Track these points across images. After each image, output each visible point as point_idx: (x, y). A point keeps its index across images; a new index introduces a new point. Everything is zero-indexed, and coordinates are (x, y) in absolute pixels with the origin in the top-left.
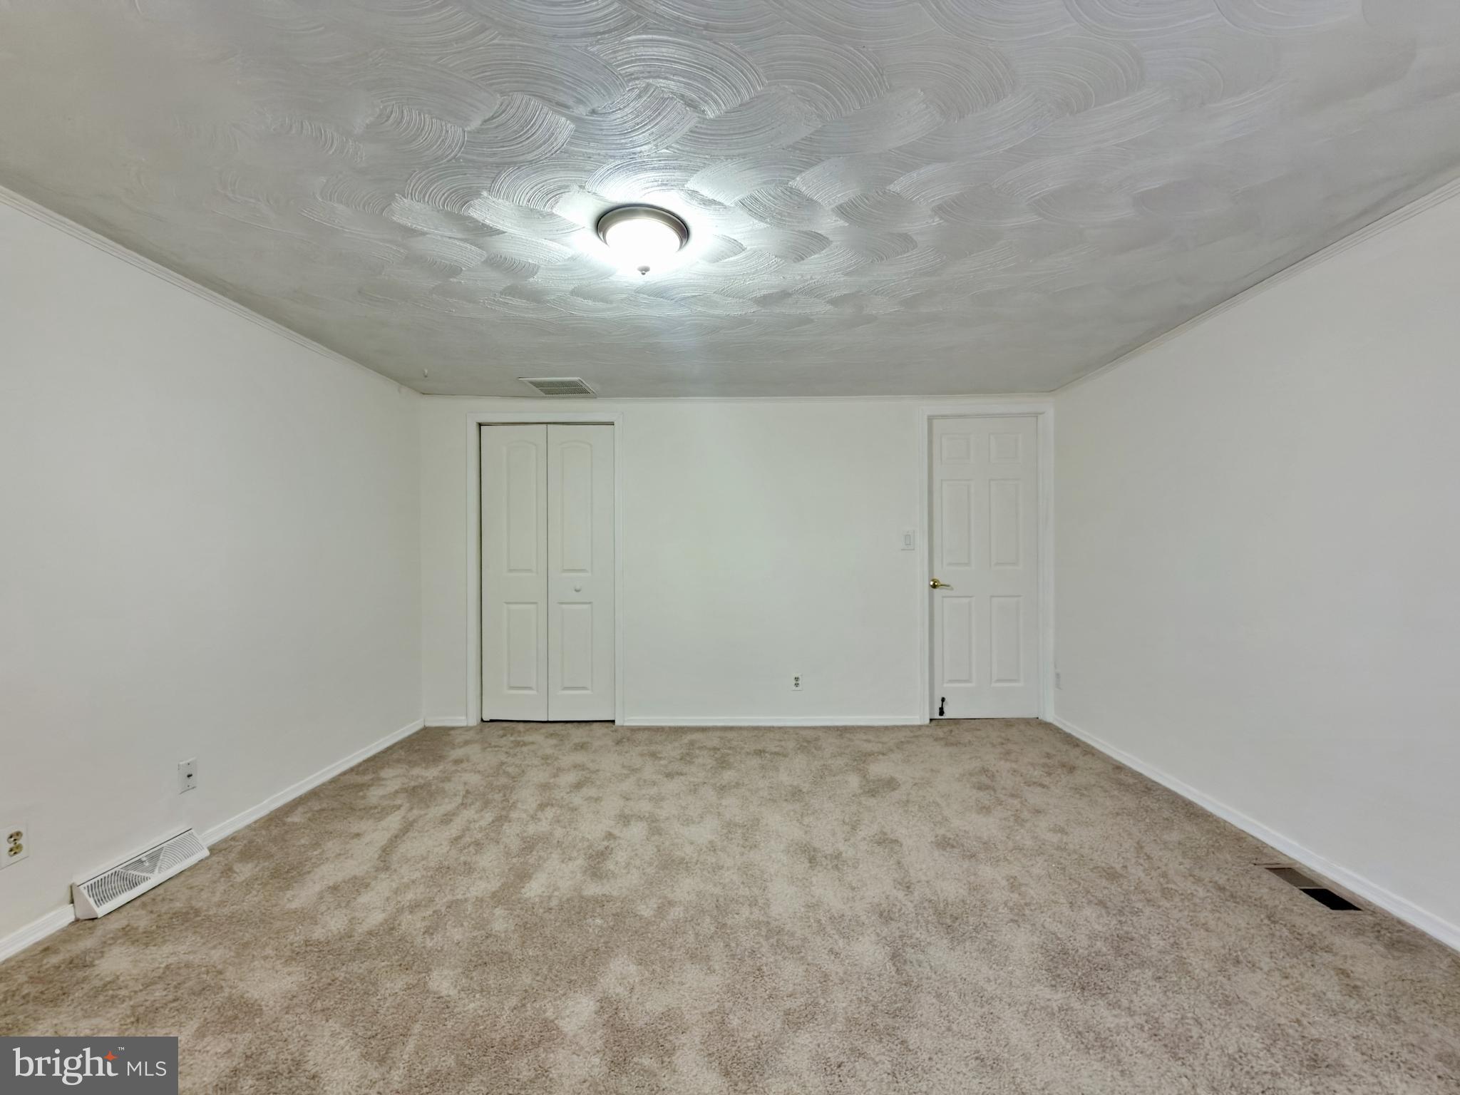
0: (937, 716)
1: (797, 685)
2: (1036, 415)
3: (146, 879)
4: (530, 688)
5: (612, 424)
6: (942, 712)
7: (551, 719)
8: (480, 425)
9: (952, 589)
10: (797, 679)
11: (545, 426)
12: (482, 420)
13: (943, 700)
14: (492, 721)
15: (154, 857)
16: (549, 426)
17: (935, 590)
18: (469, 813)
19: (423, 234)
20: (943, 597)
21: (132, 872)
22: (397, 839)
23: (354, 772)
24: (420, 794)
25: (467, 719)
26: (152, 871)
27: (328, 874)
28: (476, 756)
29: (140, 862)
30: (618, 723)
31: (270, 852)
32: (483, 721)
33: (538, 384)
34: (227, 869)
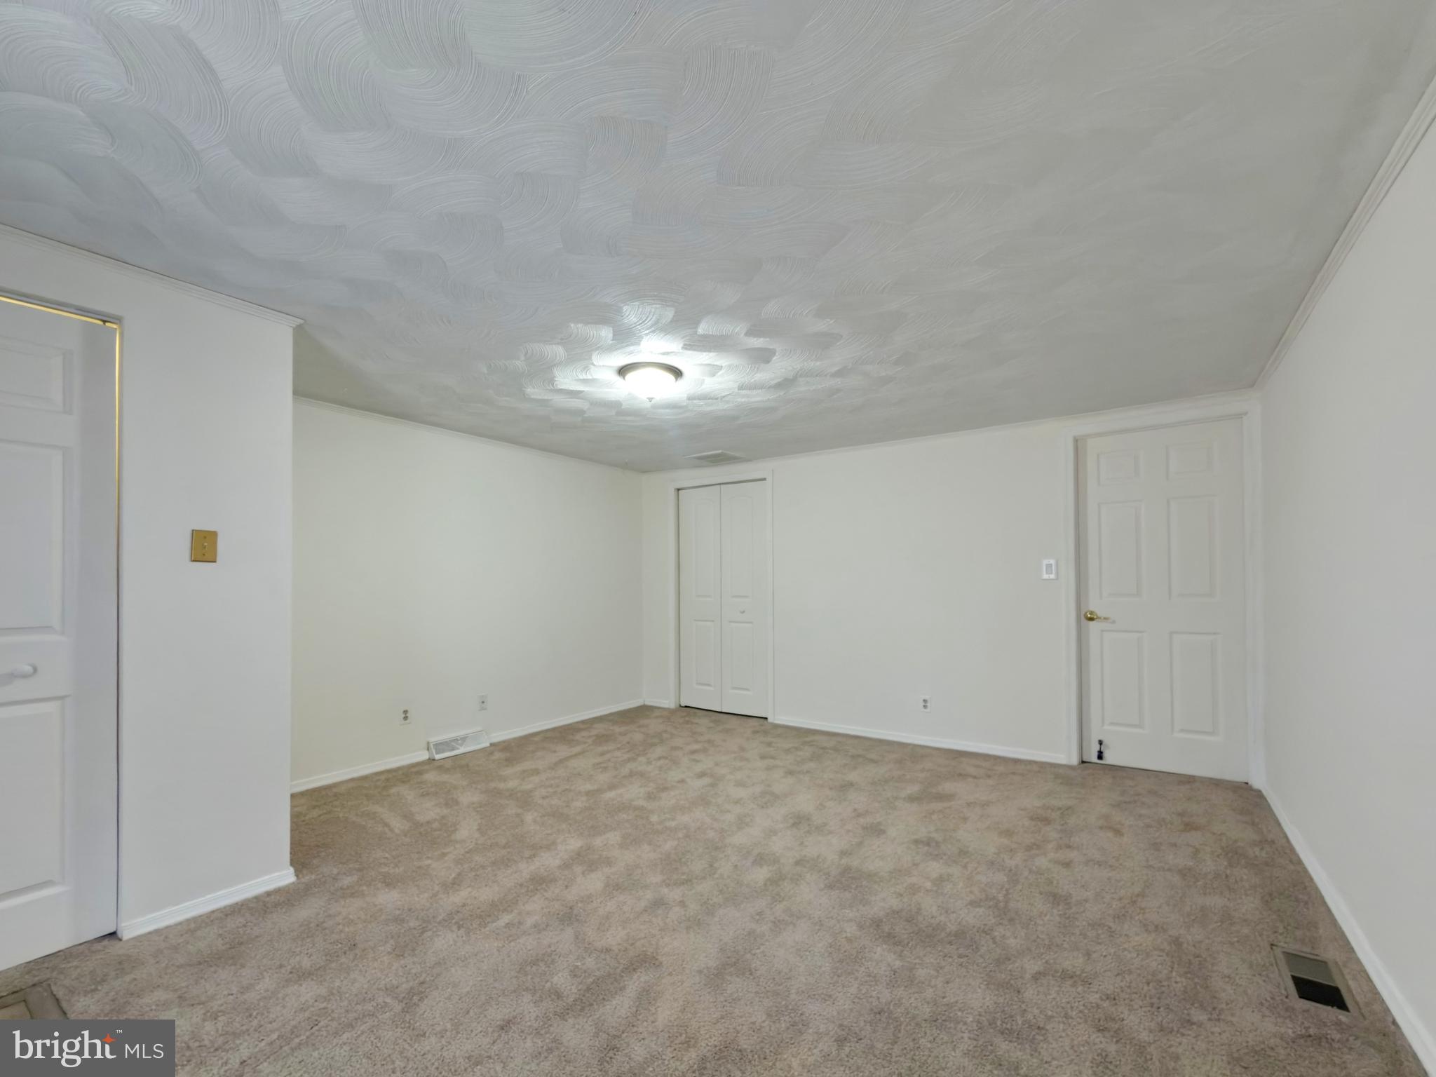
0: (1094, 759)
1: (925, 707)
2: (1240, 416)
3: (458, 749)
4: (709, 685)
5: (765, 479)
6: (1100, 756)
7: (723, 711)
8: (679, 490)
9: (1114, 622)
10: (925, 701)
11: (719, 486)
12: (679, 487)
13: (1101, 743)
14: (686, 707)
15: (464, 739)
16: (722, 486)
17: (1091, 623)
18: (618, 754)
19: (551, 400)
20: (1102, 631)
21: (453, 744)
22: (571, 757)
23: (583, 722)
24: (602, 739)
25: (669, 703)
26: (461, 745)
27: (528, 765)
28: (654, 725)
29: (457, 740)
30: (770, 720)
31: (513, 750)
32: (680, 706)
33: (699, 458)
34: (492, 753)
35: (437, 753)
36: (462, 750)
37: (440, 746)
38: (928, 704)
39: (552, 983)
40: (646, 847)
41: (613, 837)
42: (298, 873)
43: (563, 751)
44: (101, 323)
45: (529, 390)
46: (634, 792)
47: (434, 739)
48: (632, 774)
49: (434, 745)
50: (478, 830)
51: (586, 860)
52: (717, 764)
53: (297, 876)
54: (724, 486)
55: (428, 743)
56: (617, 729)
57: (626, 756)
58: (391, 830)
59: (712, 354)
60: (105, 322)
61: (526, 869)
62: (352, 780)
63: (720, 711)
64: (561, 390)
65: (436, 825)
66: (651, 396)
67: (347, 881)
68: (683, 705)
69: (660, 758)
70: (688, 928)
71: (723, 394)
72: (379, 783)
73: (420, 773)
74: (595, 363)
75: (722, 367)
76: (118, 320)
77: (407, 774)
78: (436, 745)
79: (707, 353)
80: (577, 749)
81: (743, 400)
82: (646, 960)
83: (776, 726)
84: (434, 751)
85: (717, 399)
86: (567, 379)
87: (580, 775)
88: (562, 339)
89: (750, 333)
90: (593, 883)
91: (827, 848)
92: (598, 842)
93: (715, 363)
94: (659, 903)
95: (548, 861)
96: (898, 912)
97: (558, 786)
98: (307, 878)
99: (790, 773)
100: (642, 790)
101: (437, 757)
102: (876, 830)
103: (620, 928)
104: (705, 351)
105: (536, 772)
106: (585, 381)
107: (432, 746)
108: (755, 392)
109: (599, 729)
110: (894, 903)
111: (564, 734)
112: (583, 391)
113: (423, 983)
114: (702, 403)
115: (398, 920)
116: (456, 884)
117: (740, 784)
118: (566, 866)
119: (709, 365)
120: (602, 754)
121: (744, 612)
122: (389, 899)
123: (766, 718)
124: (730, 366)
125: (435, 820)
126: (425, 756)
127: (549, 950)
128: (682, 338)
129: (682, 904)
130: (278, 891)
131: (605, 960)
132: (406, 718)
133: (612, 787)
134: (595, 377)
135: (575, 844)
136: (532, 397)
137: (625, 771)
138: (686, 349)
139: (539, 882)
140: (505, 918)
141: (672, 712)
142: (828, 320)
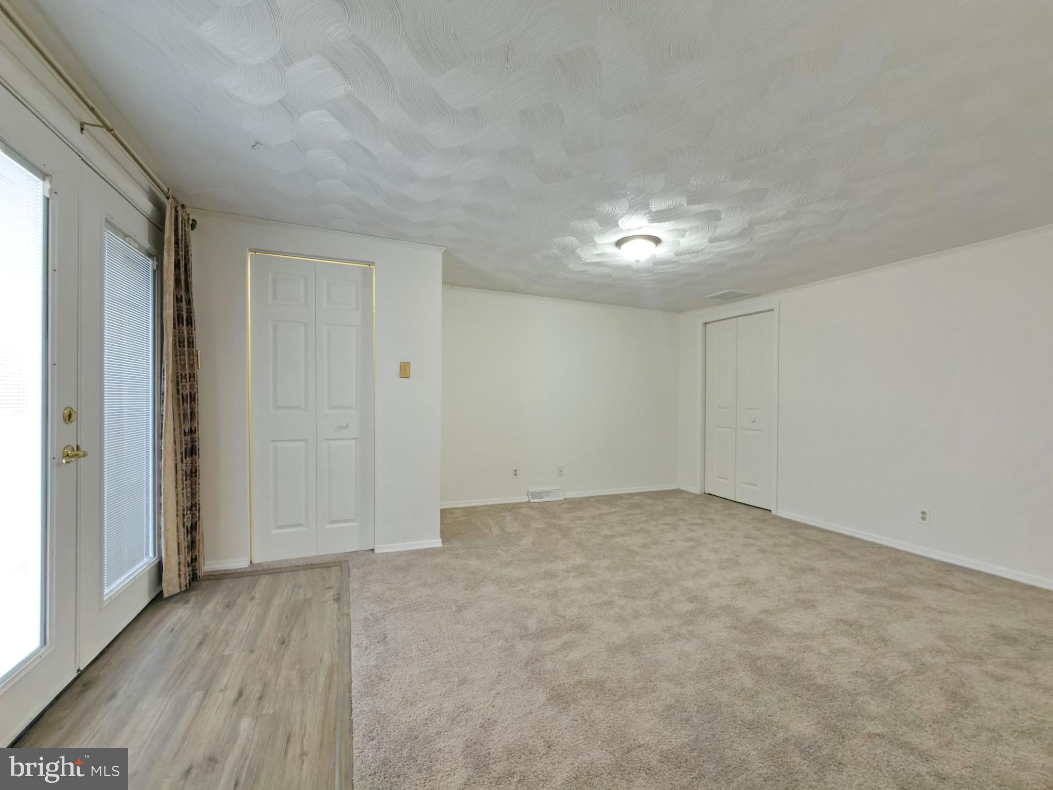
3: (544, 498)
4: (726, 479)
5: (772, 310)
7: (736, 501)
8: (706, 324)
10: (923, 513)
11: (736, 318)
12: (706, 321)
15: (548, 493)
21: (542, 494)
22: (608, 514)
23: (628, 494)
24: (634, 506)
25: (696, 489)
26: (546, 496)
27: (579, 514)
28: (676, 502)
29: (544, 492)
30: (773, 512)
31: (574, 504)
32: (705, 493)
33: (715, 297)
34: (562, 504)
35: (533, 498)
36: (546, 499)
37: (534, 495)
38: (927, 516)
39: (526, 622)
40: (621, 573)
41: (605, 563)
42: (443, 543)
43: (605, 509)
44: (368, 266)
45: (571, 266)
46: (635, 541)
47: (531, 490)
48: (641, 530)
49: (531, 493)
50: (533, 542)
51: (581, 571)
52: (705, 535)
53: (443, 544)
54: (740, 318)
55: (528, 492)
56: (648, 501)
57: (644, 519)
58: (492, 533)
59: (672, 223)
60: (369, 265)
61: (546, 566)
62: (487, 506)
63: (734, 500)
64: (588, 263)
65: (514, 535)
66: (638, 259)
67: (461, 552)
68: (707, 492)
69: (666, 524)
70: (616, 621)
71: (702, 248)
72: (498, 509)
73: (520, 508)
74: (599, 243)
75: (685, 229)
76: (373, 264)
77: (512, 508)
78: (532, 494)
79: (668, 222)
80: (613, 510)
81: (720, 250)
82: (581, 628)
83: (776, 518)
84: (530, 497)
85: (698, 252)
86: (588, 255)
87: (607, 524)
88: (571, 232)
89: (689, 203)
90: (576, 583)
91: (751, 606)
92: (594, 563)
93: (680, 228)
94: (609, 603)
95: (560, 566)
96: (779, 658)
97: (589, 528)
98: (447, 546)
99: (763, 551)
100: (641, 541)
101: (532, 501)
102: (809, 605)
103: (577, 609)
104: (666, 221)
105: (582, 518)
106: (599, 255)
107: (529, 494)
108: (725, 243)
109: (636, 500)
110: (781, 652)
111: (610, 500)
112: (602, 262)
113: (470, 603)
114: (688, 257)
115: (473, 573)
116: (508, 564)
117: (715, 551)
118: (568, 571)
119: (675, 230)
120: (627, 515)
121: (754, 421)
122: (474, 563)
123: (770, 511)
124: (690, 228)
125: (514, 533)
126: (525, 499)
127: (533, 607)
128: (644, 216)
129: (622, 608)
130: (434, 548)
131: (559, 621)
132: (516, 474)
133: (622, 535)
134: (604, 251)
135: (580, 560)
136: (575, 270)
137: (637, 528)
138: (652, 222)
139: (550, 575)
140: (522, 587)
141: (696, 496)
142: (746, 180)
